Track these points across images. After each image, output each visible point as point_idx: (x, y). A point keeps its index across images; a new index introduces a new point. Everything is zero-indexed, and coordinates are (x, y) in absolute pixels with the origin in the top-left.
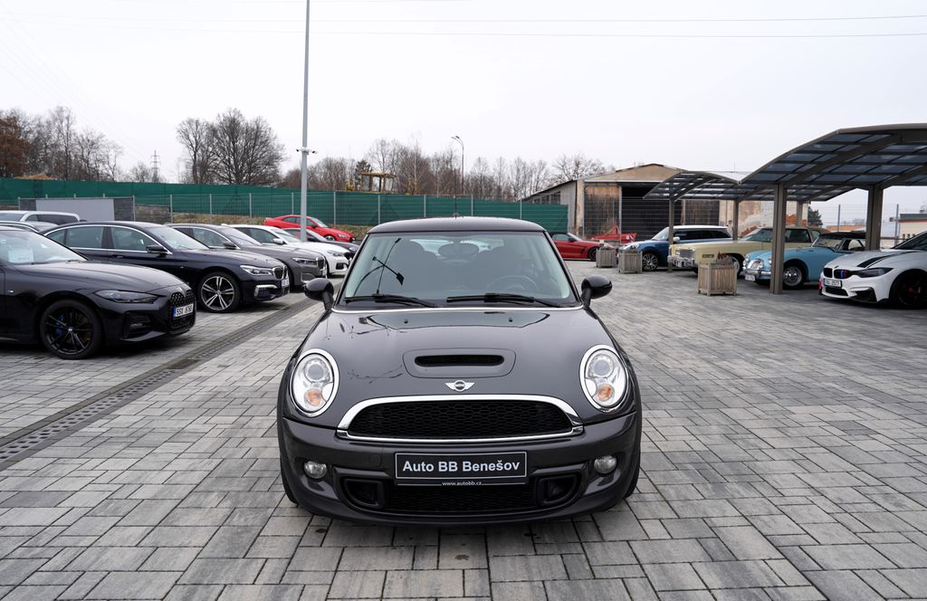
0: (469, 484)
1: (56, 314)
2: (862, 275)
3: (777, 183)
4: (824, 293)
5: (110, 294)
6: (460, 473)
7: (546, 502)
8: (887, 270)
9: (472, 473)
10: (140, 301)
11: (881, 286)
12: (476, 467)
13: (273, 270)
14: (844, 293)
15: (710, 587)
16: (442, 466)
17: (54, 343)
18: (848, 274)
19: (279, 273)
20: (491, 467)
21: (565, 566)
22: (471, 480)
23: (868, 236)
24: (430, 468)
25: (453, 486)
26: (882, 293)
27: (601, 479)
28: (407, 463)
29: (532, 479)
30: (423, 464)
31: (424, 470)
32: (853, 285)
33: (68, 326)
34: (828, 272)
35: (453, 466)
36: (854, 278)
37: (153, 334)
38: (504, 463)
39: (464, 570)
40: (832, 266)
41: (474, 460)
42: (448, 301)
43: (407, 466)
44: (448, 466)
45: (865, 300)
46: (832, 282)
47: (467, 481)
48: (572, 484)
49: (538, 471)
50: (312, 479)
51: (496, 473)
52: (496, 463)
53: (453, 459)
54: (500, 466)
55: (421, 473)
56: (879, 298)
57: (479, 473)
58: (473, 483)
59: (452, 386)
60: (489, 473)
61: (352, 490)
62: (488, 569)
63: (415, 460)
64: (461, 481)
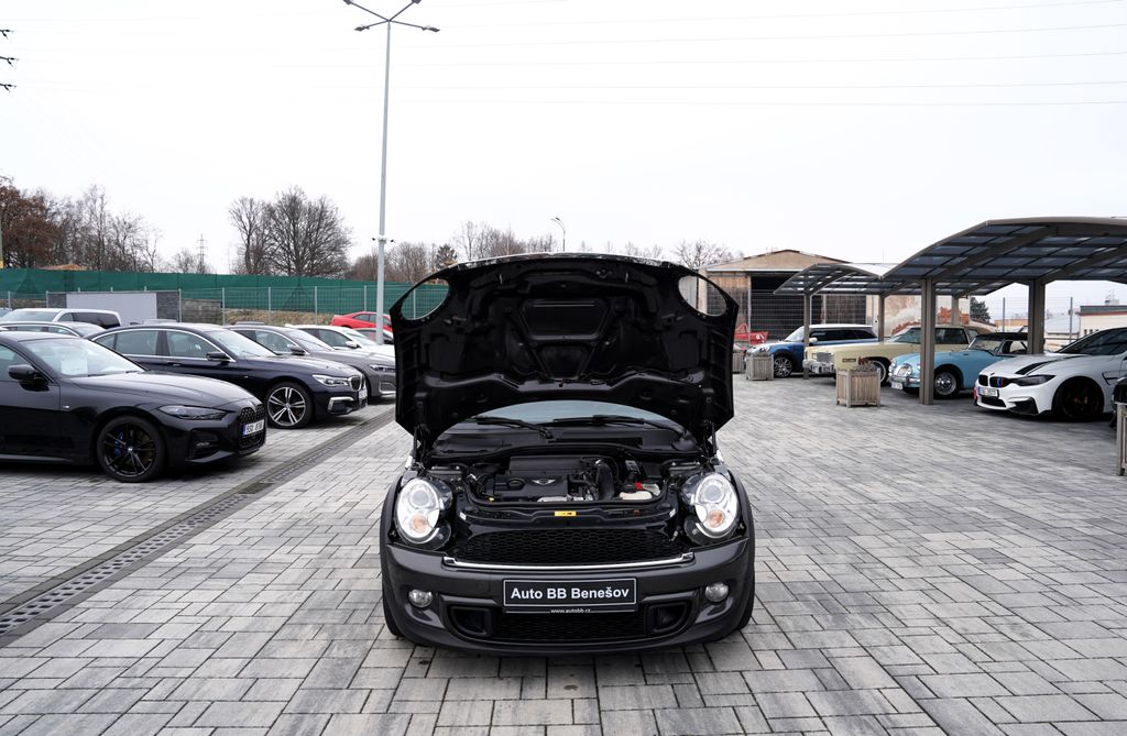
0: (578, 611)
1: (116, 431)
2: (1021, 383)
3: (924, 277)
4: (980, 403)
5: (175, 410)
6: (569, 600)
7: (656, 631)
8: (1049, 378)
9: (581, 600)
10: (207, 417)
11: (1042, 396)
12: (585, 594)
13: (350, 379)
14: (1001, 403)
15: (821, 715)
16: (551, 593)
17: (112, 465)
18: (1005, 382)
19: (356, 383)
20: (600, 594)
21: (676, 696)
22: (580, 608)
23: (1030, 337)
24: (538, 595)
25: (558, 614)
26: (1044, 405)
27: (712, 607)
28: (516, 590)
29: (641, 606)
30: (532, 591)
31: (532, 597)
32: (1011, 395)
33: (128, 445)
34: (983, 380)
35: (562, 593)
36: (1012, 386)
37: (220, 455)
38: (613, 590)
39: (572, 700)
40: (987, 372)
41: (583, 587)
43: (516, 593)
44: (556, 593)
45: (1025, 411)
46: (988, 390)
47: (576, 608)
48: (682, 612)
49: (648, 599)
50: (416, 608)
51: (605, 600)
52: (605, 590)
53: (561, 586)
54: (609, 593)
55: (529, 601)
56: (1040, 409)
57: (588, 600)
58: (582, 611)
60: (598, 600)
61: (458, 618)
62: (598, 698)
63: (523, 587)
64: (570, 608)
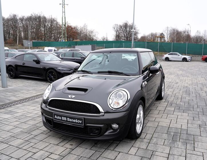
0: (69, 124)
5: (60, 68)
6: (67, 121)
7: (91, 134)
9: (69, 122)
10: (67, 70)
12: (70, 120)
16: (63, 118)
20: (74, 121)
22: (70, 124)
25: (65, 124)
29: (86, 126)
31: (59, 118)
35: (65, 119)
38: (78, 120)
39: (67, 148)
41: (70, 118)
43: (56, 117)
47: (69, 123)
49: (88, 125)
51: (75, 123)
53: (65, 117)
54: (76, 121)
57: (71, 122)
58: (70, 125)
59: (70, 96)
60: (74, 122)
61: (48, 121)
62: (73, 150)
63: (58, 115)
64: (68, 123)
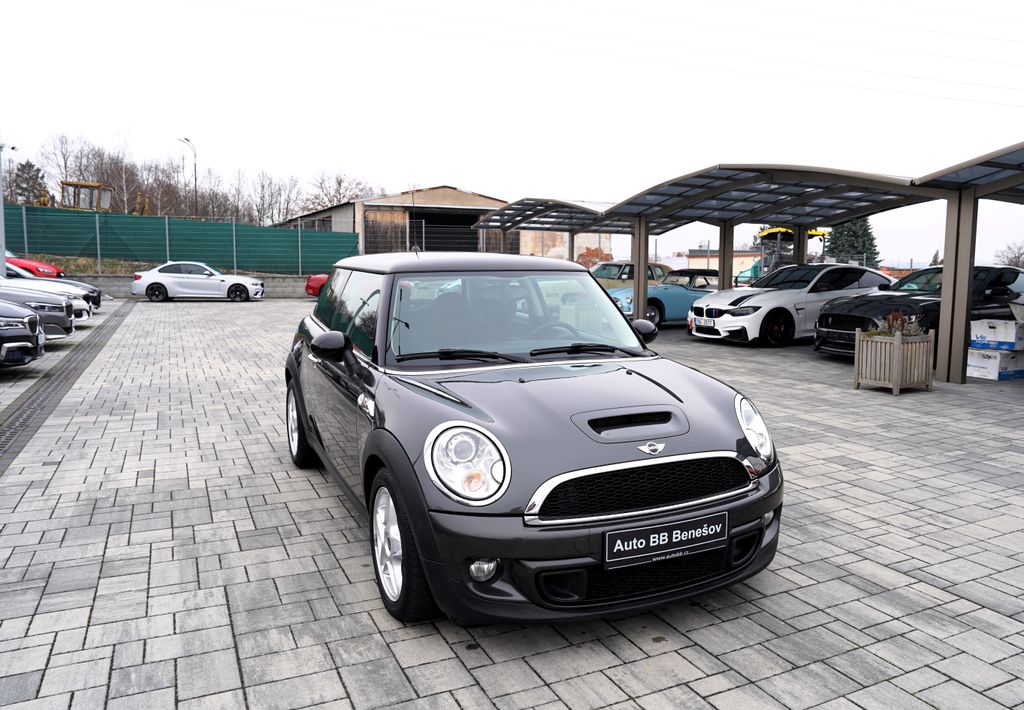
0: (678, 555)
2: (733, 314)
3: (639, 215)
4: (694, 333)
6: (670, 544)
7: (733, 563)
8: (756, 309)
9: (681, 543)
11: (752, 325)
13: (26, 320)
14: (717, 332)
16: (654, 540)
18: (720, 313)
20: (697, 533)
21: (762, 626)
22: (679, 551)
23: (720, 274)
24: (639, 544)
25: (661, 561)
26: (753, 333)
28: (619, 542)
29: (731, 538)
30: (635, 541)
31: (635, 547)
32: (725, 325)
34: (699, 312)
35: (663, 538)
36: (726, 317)
38: (708, 527)
39: (676, 651)
40: (700, 303)
41: (684, 527)
42: (532, 354)
43: (619, 545)
44: (659, 539)
45: (737, 339)
46: (704, 321)
47: (675, 552)
49: (734, 531)
51: (702, 538)
52: (702, 528)
53: (663, 530)
54: (705, 531)
55: (633, 552)
56: (750, 337)
57: (689, 541)
58: (681, 554)
59: (646, 449)
60: (697, 540)
62: (698, 645)
63: (626, 537)
64: (670, 553)
